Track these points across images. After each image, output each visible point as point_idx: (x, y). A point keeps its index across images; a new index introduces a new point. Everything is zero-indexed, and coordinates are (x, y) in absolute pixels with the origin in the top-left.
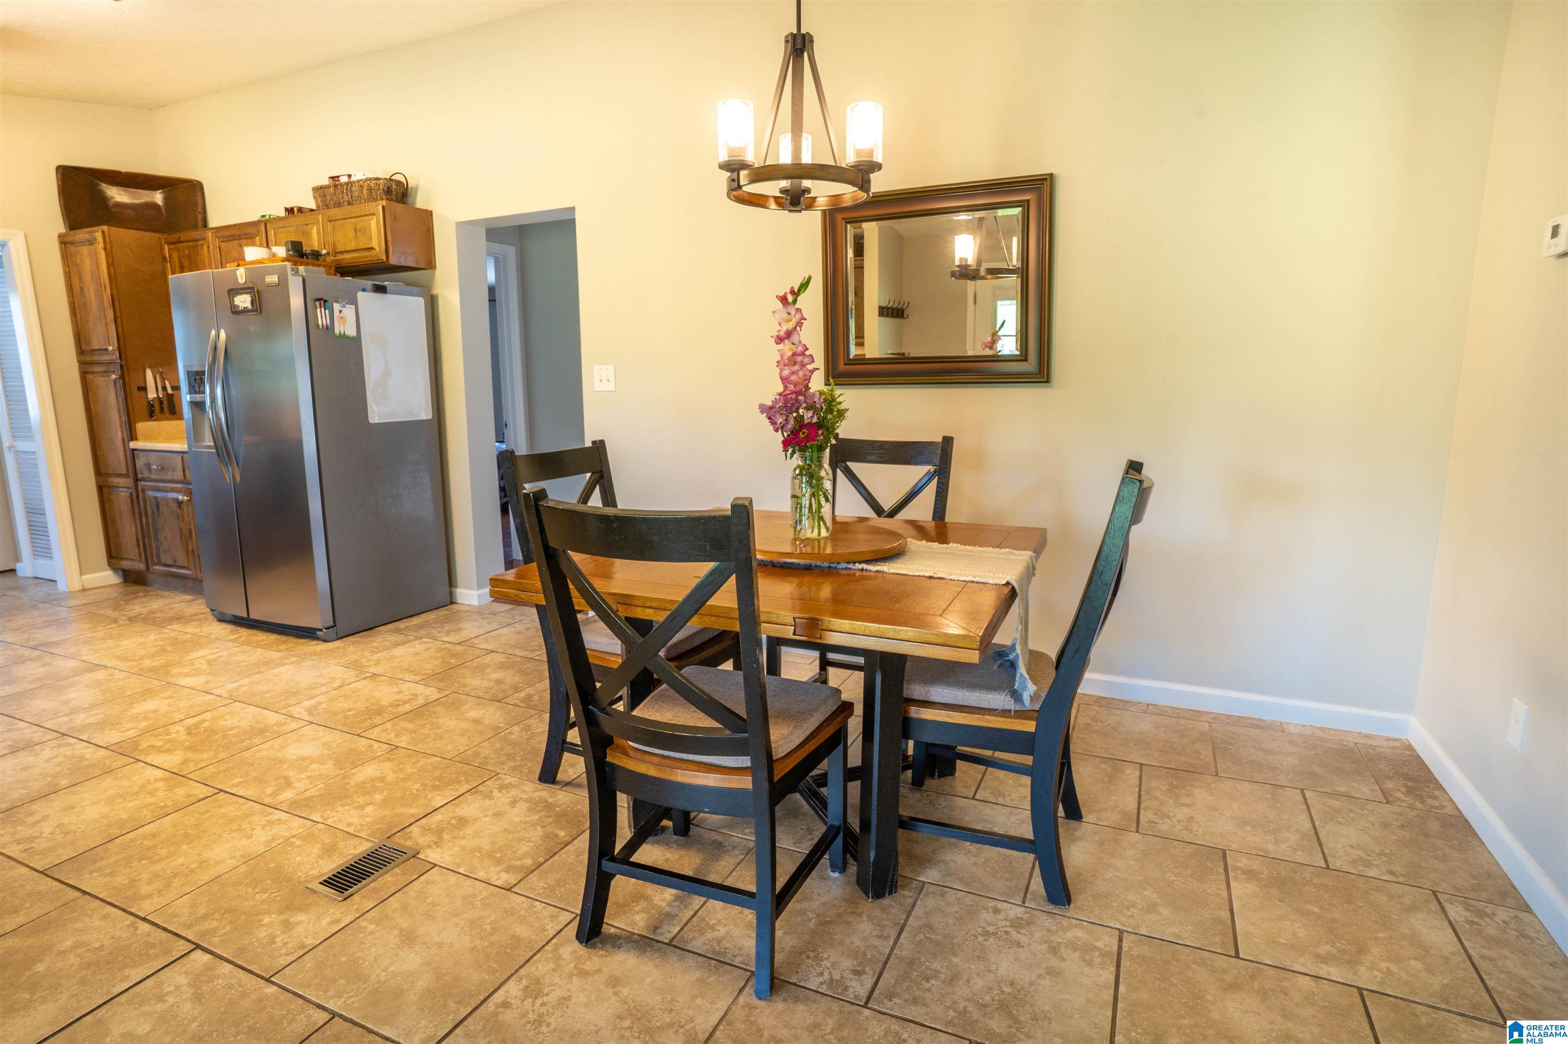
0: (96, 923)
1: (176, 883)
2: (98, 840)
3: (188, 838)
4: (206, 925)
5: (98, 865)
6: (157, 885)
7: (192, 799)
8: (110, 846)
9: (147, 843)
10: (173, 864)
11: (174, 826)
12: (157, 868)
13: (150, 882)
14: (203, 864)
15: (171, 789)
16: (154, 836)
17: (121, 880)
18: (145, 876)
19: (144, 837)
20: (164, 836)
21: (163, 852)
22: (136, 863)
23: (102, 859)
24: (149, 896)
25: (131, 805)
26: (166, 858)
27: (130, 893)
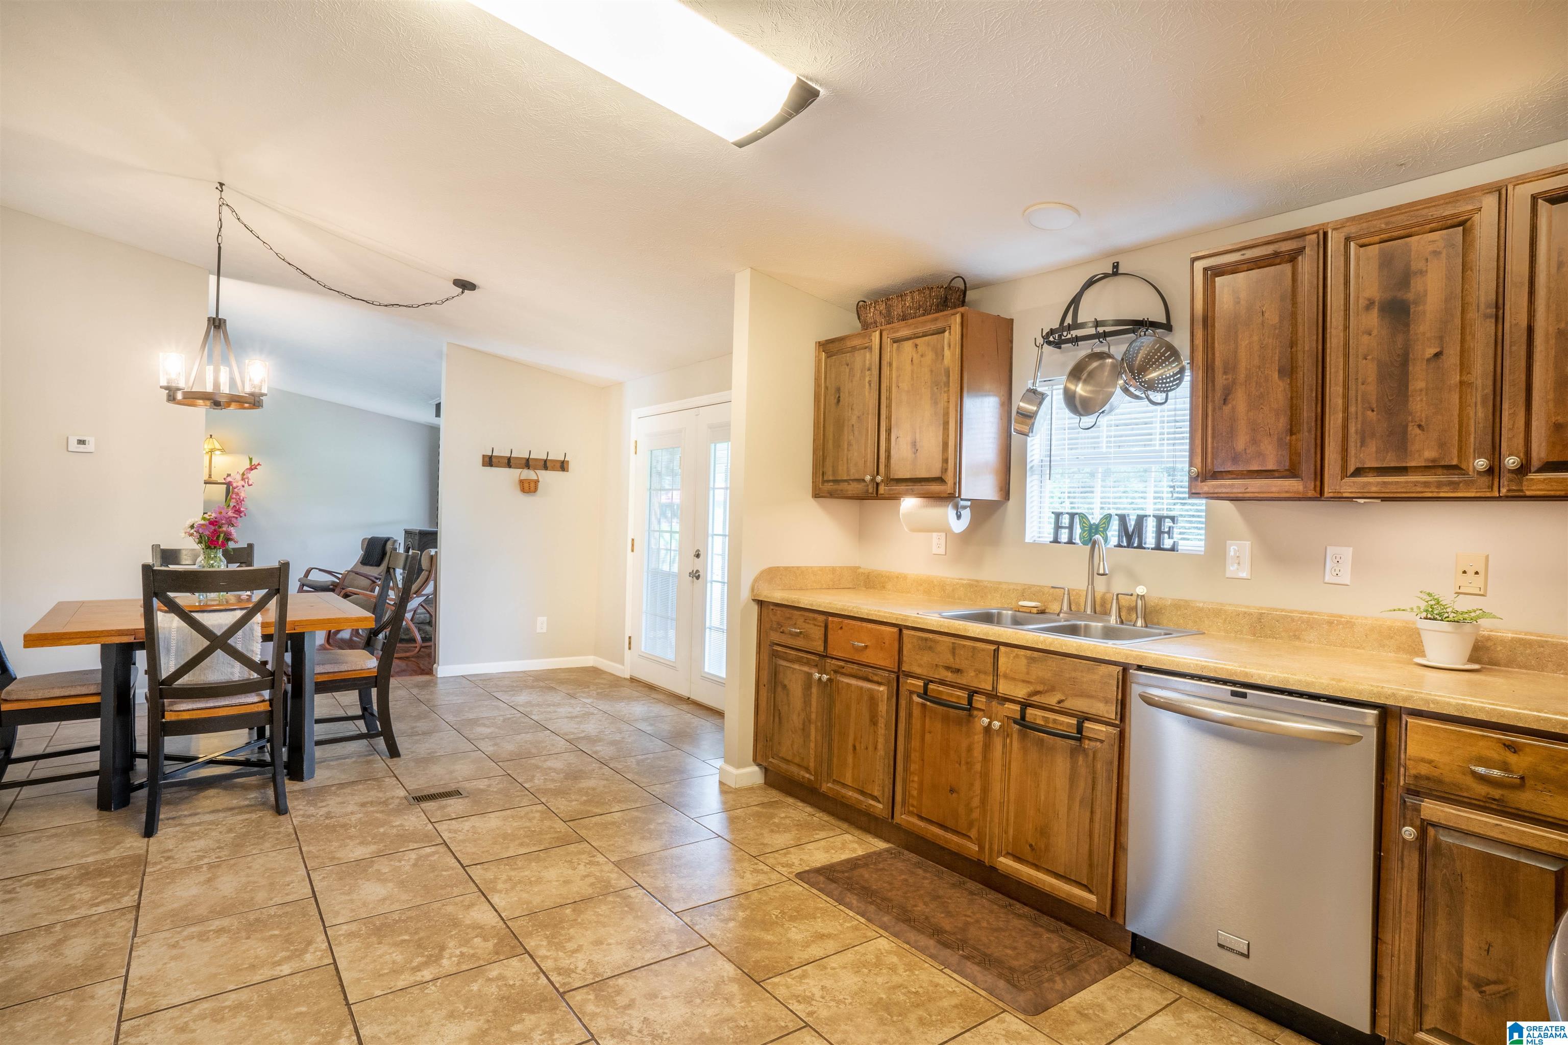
0: (562, 807)
1: (523, 814)
2: (553, 852)
3: (505, 836)
4: (519, 794)
5: (556, 835)
6: (531, 815)
7: (486, 866)
8: (547, 846)
9: (527, 840)
10: (520, 823)
11: (508, 848)
12: (528, 824)
13: (534, 818)
14: (505, 819)
15: (495, 880)
16: (521, 845)
17: (547, 823)
18: (535, 822)
19: (528, 845)
20: (517, 842)
21: (522, 832)
22: (537, 830)
23: (553, 838)
24: (537, 811)
25: (526, 873)
26: (522, 828)
27: (545, 815)
